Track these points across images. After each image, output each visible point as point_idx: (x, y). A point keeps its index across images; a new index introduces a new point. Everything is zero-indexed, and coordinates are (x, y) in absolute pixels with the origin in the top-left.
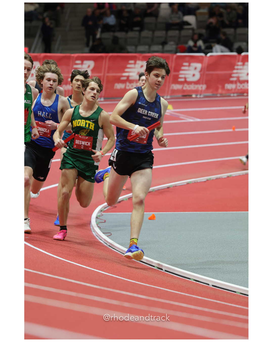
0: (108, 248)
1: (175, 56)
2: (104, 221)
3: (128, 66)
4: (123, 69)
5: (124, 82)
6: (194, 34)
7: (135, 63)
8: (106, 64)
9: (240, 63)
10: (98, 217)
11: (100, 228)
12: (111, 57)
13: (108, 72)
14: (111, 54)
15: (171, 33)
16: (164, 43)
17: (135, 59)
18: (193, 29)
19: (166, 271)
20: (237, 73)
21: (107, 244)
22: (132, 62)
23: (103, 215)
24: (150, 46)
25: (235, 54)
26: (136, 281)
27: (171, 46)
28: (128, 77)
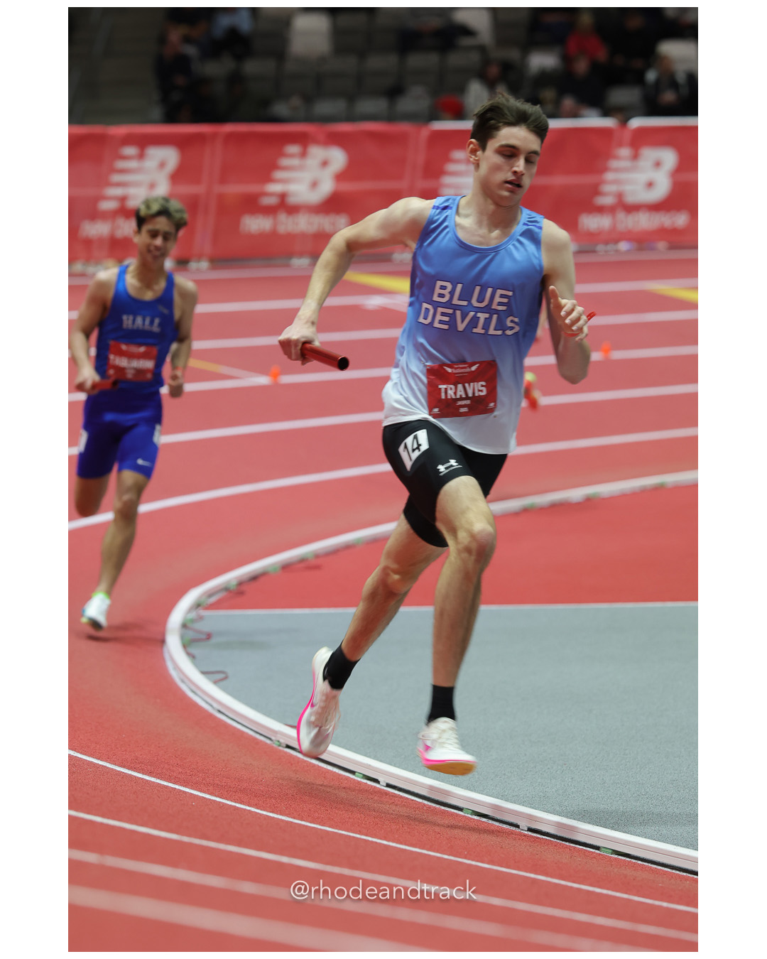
0: (215, 718)
1: (425, 133)
2: (204, 637)
3: (284, 162)
4: (266, 172)
5: (270, 211)
6: (486, 62)
7: (304, 155)
8: (213, 157)
9: (625, 152)
10: (189, 625)
11: (192, 657)
12: (230, 137)
13: (223, 180)
14: (229, 128)
15: (416, 60)
16: (395, 92)
17: (303, 140)
18: (482, 49)
19: (388, 785)
20: (616, 182)
21: (211, 706)
22: (293, 149)
23: (201, 618)
24: (351, 98)
25: (608, 123)
26: (294, 818)
27: (416, 99)
28: (283, 196)
